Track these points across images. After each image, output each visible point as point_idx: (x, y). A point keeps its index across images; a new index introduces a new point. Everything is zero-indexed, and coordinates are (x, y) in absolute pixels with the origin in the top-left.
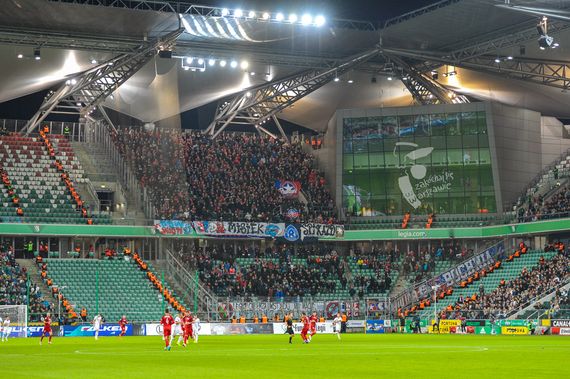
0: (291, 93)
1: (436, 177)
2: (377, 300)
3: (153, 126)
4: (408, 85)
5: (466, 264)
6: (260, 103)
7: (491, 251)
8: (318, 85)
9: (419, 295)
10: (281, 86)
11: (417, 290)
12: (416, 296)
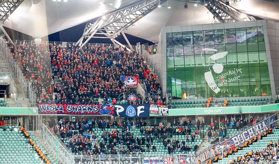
0: (132, 17)
1: (230, 72)
2: (185, 156)
3: (41, 40)
4: (211, 9)
5: (248, 130)
6: (112, 23)
7: (266, 121)
8: (150, 10)
9: (215, 152)
10: (125, 11)
11: (214, 149)
12: (214, 153)
